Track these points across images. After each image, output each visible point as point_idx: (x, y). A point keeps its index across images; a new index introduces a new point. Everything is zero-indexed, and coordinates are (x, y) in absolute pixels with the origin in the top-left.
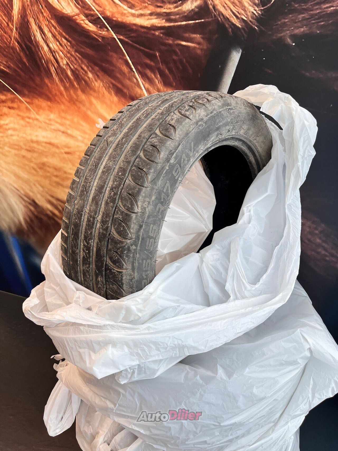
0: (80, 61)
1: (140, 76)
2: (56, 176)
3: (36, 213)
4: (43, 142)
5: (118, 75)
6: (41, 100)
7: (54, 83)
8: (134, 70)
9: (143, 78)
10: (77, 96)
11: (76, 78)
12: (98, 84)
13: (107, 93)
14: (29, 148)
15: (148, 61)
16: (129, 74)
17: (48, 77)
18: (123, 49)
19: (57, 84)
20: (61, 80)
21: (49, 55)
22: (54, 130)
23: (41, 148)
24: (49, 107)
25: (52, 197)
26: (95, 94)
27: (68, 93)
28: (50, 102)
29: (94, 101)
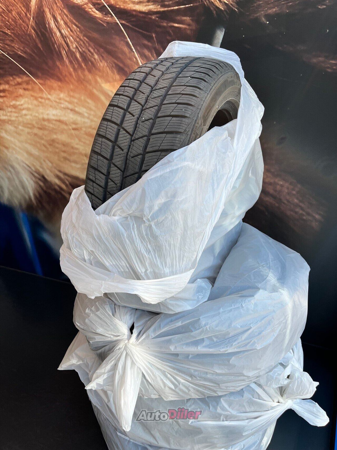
0: (87, 44)
1: (139, 55)
2: (64, 152)
3: (45, 188)
4: (53, 120)
5: (120, 55)
6: (53, 81)
7: (65, 65)
8: (134, 50)
9: (141, 57)
10: (84, 75)
11: (83, 59)
12: (102, 64)
13: (111, 72)
14: (40, 127)
15: (146, 42)
16: (129, 54)
17: (59, 60)
18: (125, 32)
19: (67, 66)
20: (71, 62)
21: (61, 40)
22: (63, 108)
23: (51, 125)
24: (59, 86)
25: (60, 171)
26: (100, 74)
27: (77, 74)
28: (61, 82)
29: (99, 79)
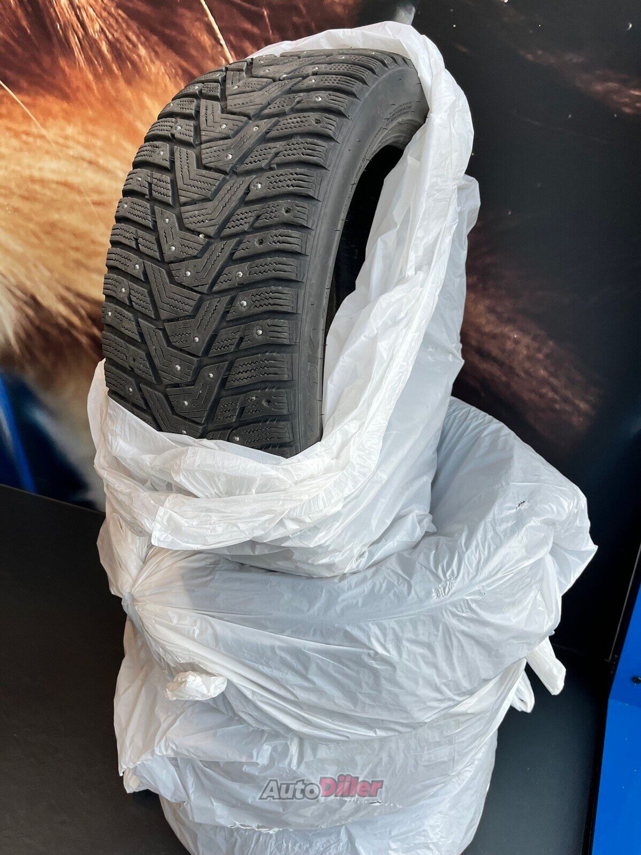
0: (124, 25)
1: (233, 53)
3: (37, 322)
4: (53, 181)
5: (193, 52)
6: (50, 99)
7: (76, 66)
8: (222, 41)
9: (238, 58)
12: (155, 69)
13: (173, 86)
14: (25, 194)
15: (248, 26)
16: (213, 50)
18: (203, 3)
19: (81, 69)
21: (69, 14)
22: (73, 157)
23: (48, 193)
27: (101, 86)
29: (148, 101)
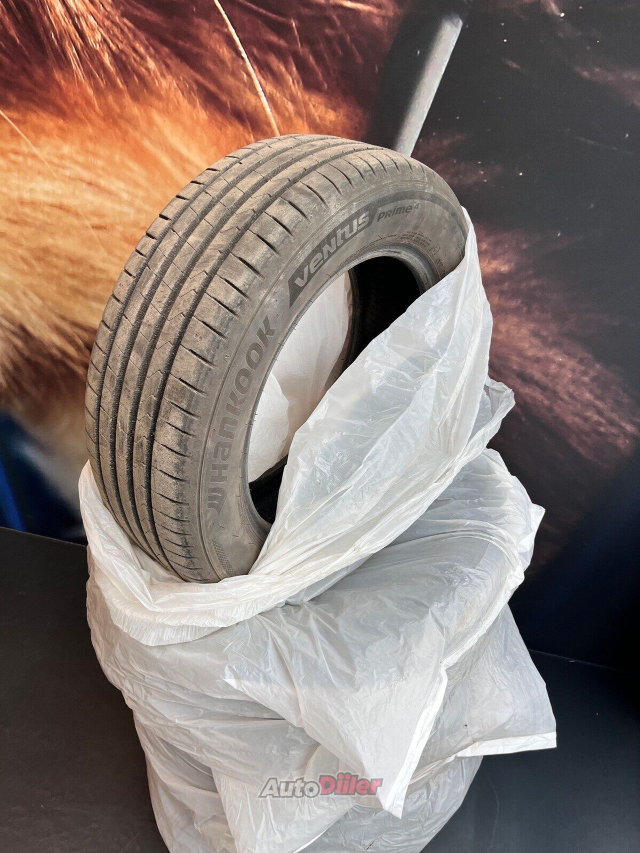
0: (130, 35)
1: (256, 68)
3: (27, 353)
4: (46, 204)
5: (210, 65)
8: (244, 55)
9: (262, 72)
10: (122, 107)
11: (120, 69)
12: (166, 84)
13: (186, 101)
15: (274, 38)
16: (233, 63)
18: (223, 12)
19: (79, 83)
20: (89, 74)
21: (66, 22)
23: (40, 216)
27: (103, 101)
28: (64, 120)
29: (157, 118)
